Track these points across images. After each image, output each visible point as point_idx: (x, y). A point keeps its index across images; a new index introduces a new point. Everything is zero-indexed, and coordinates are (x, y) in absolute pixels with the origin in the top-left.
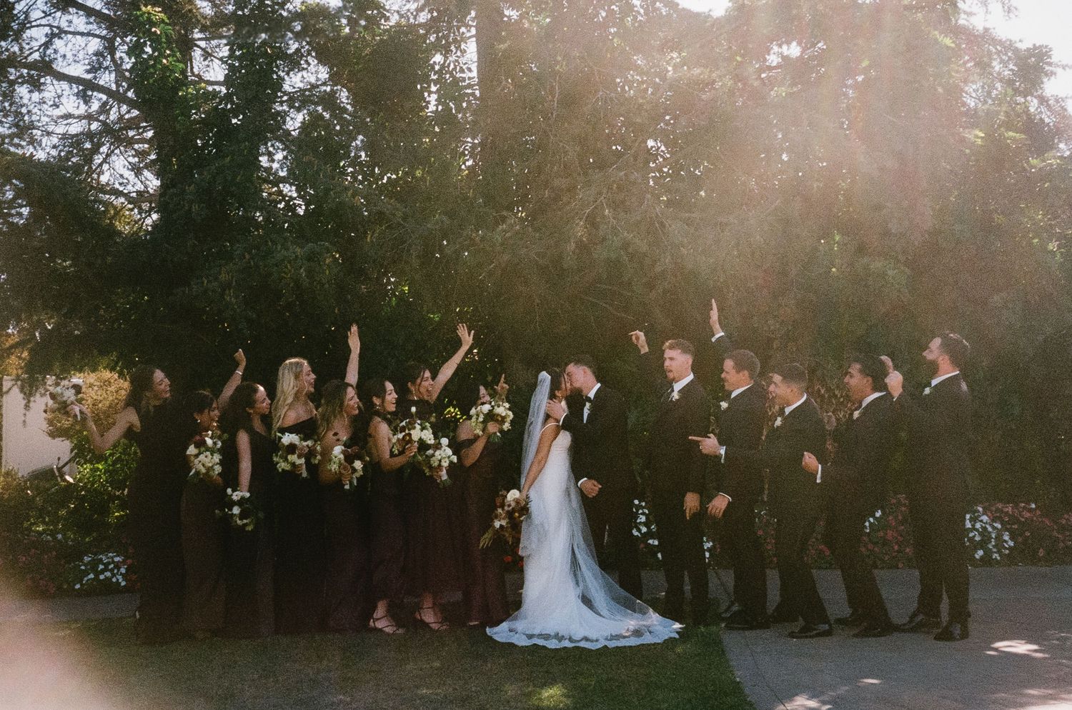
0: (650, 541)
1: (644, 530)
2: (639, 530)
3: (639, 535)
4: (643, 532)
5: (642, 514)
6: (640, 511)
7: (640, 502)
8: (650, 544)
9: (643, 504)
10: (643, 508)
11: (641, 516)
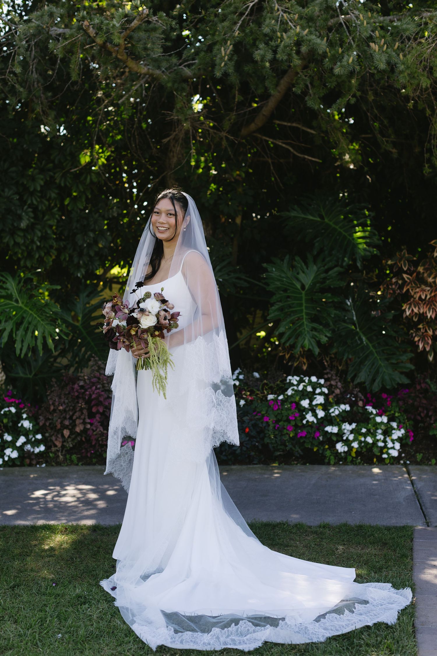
0: (329, 429)
1: (321, 414)
2: (315, 415)
3: (315, 421)
4: (319, 417)
5: (319, 394)
6: (318, 391)
7: (318, 378)
8: (327, 432)
9: (322, 381)
10: (321, 386)
11: (318, 397)
